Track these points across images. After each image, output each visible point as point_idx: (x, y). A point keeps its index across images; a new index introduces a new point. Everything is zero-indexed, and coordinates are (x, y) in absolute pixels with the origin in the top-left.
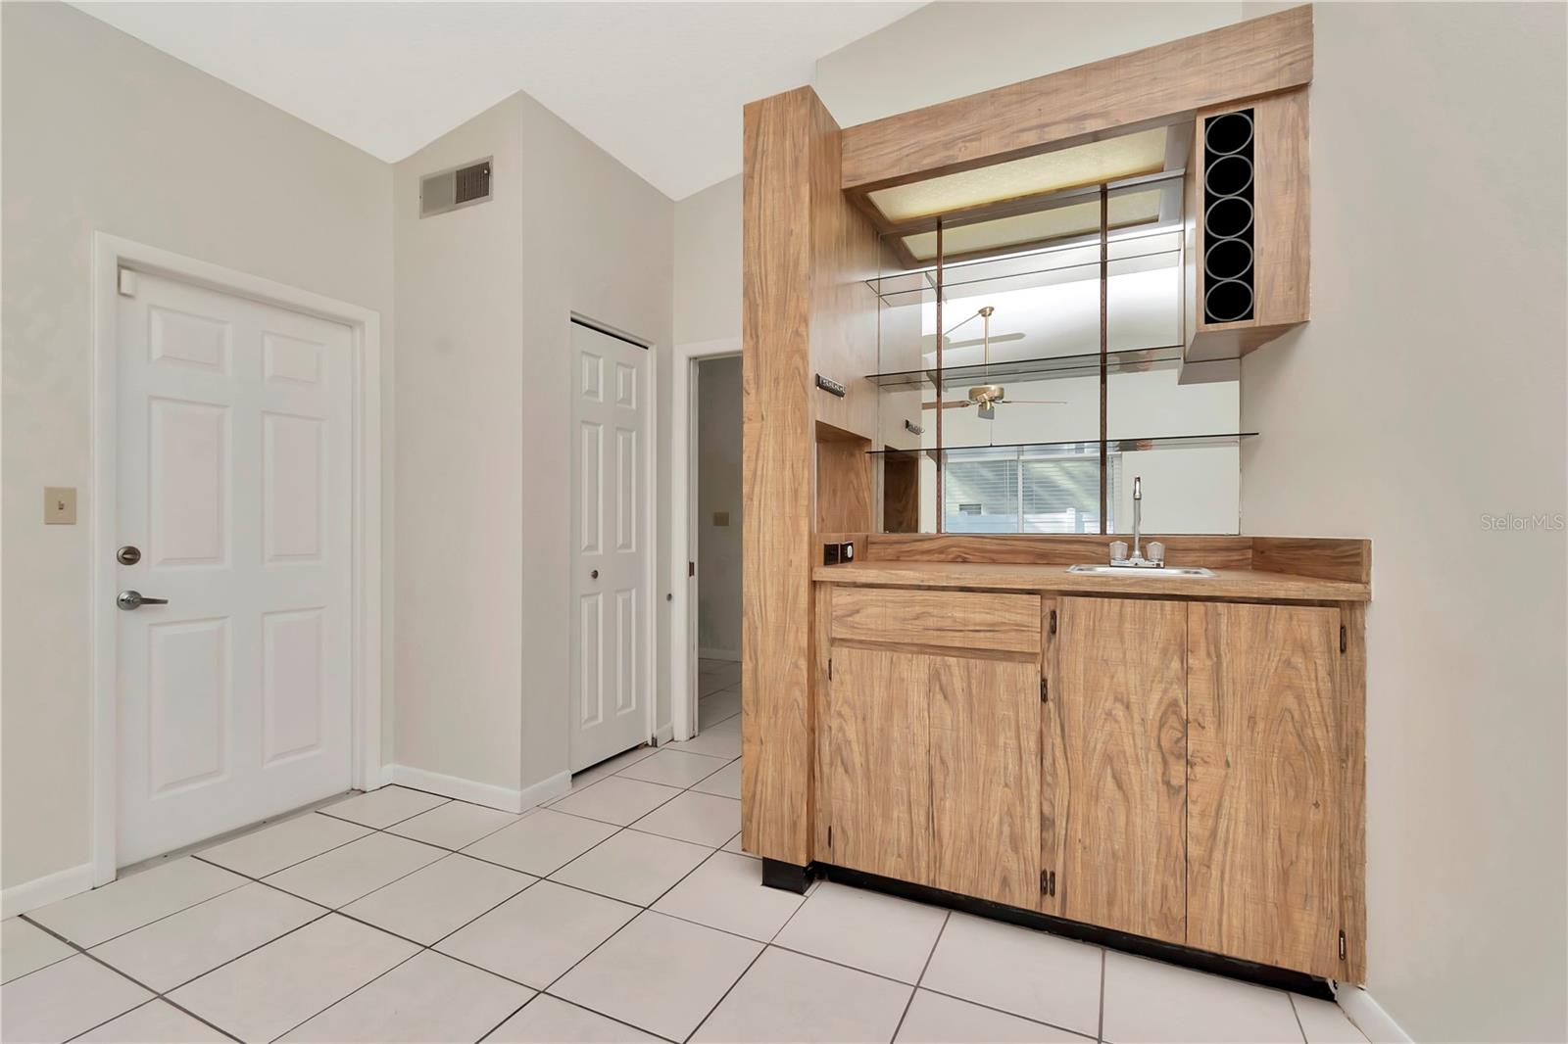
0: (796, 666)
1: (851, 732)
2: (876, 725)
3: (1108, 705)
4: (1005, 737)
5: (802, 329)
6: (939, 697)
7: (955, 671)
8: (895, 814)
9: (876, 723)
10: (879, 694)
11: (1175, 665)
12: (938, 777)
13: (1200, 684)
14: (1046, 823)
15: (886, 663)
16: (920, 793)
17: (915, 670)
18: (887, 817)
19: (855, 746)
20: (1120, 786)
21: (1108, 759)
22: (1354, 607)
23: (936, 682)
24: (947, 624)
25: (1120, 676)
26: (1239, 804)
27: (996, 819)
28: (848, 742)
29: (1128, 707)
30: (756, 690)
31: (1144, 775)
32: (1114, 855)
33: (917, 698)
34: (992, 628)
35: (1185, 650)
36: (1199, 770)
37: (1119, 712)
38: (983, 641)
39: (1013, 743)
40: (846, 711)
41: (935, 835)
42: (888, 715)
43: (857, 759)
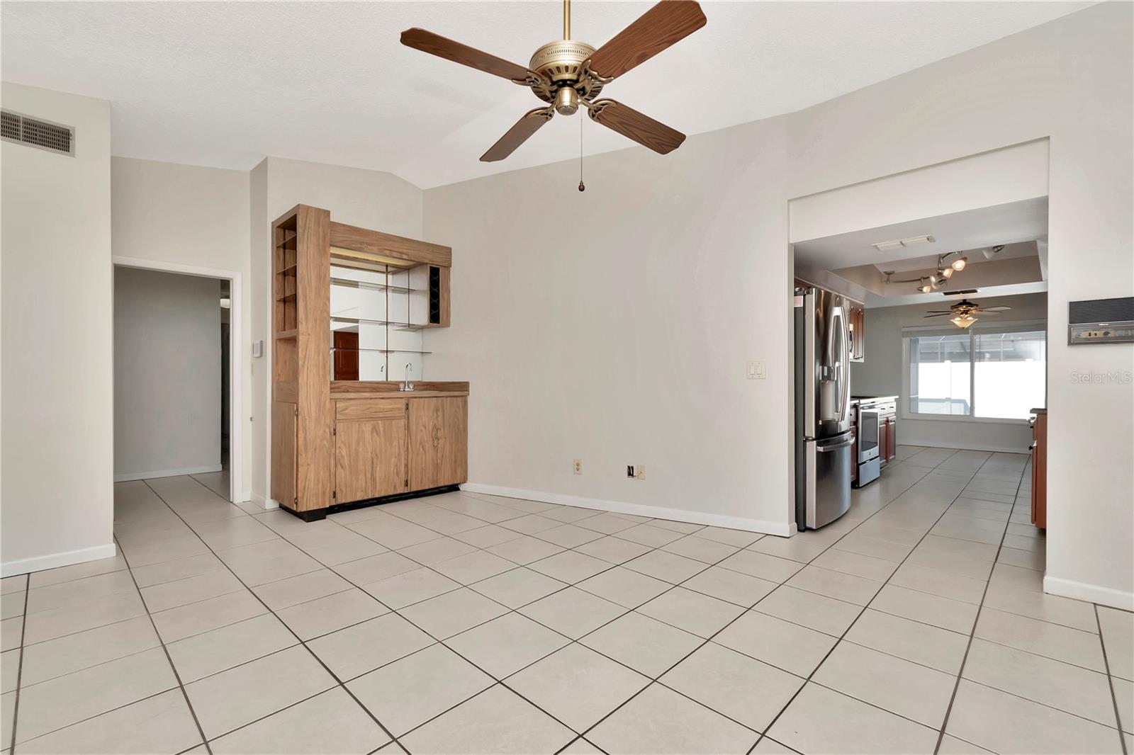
0: (325, 431)
1: (344, 453)
2: (354, 448)
3: (421, 428)
4: (395, 443)
5: (327, 303)
6: (375, 434)
7: (381, 425)
8: (360, 477)
9: (353, 447)
10: (355, 436)
11: (435, 415)
12: (375, 461)
13: (440, 419)
14: (406, 466)
15: (357, 426)
16: (369, 467)
17: (367, 427)
18: (357, 480)
19: (346, 458)
20: (423, 449)
21: (421, 443)
22: (466, 396)
23: (375, 430)
24: (378, 410)
25: (424, 420)
26: (447, 448)
27: (392, 469)
28: (342, 457)
29: (425, 428)
30: (306, 445)
31: (428, 445)
32: (422, 469)
33: (368, 436)
34: (391, 410)
35: (437, 410)
36: (440, 440)
37: (423, 429)
38: (388, 414)
39: (397, 444)
40: (342, 446)
41: (374, 480)
42: (358, 444)
43: (346, 461)
